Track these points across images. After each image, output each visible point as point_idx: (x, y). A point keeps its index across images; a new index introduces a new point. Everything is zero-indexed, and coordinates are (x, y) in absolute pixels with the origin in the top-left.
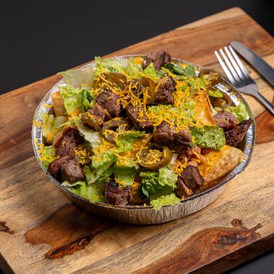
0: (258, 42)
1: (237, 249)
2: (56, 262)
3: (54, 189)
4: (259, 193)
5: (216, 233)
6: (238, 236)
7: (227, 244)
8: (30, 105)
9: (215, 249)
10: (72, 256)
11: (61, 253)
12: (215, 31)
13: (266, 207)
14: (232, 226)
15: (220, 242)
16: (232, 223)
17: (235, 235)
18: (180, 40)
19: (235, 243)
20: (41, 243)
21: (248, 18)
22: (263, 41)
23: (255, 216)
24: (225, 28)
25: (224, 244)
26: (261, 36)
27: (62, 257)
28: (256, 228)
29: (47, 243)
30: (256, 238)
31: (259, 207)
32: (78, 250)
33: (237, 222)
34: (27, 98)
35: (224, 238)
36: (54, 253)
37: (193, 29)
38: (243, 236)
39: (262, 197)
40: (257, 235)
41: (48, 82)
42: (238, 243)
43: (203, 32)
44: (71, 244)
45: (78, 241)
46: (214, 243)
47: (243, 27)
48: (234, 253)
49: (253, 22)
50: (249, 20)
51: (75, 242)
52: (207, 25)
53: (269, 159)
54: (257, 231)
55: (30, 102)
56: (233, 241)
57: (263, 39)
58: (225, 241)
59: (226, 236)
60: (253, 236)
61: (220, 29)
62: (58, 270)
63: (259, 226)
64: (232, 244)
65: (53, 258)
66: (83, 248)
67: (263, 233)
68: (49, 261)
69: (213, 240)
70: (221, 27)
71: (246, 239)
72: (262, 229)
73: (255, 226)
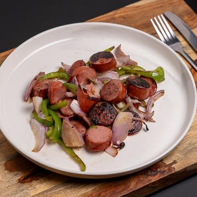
0: (186, 18)
1: (157, 179)
2: (26, 185)
6: (159, 170)
7: (151, 175)
9: (141, 179)
10: (38, 181)
11: (30, 179)
12: (154, 9)
15: (146, 174)
17: (157, 168)
18: (127, 15)
19: (156, 174)
20: (16, 171)
22: (189, 18)
24: (161, 7)
25: (148, 175)
26: (188, 14)
27: (31, 181)
28: (172, 164)
29: (21, 171)
30: (172, 171)
32: (42, 177)
37: (138, 7)
38: (162, 169)
40: (173, 169)
42: (158, 175)
43: (145, 9)
47: (176, 6)
48: (155, 182)
52: (148, 4)
54: (173, 166)
57: (190, 16)
58: (149, 173)
59: (150, 169)
60: (170, 170)
61: (157, 8)
63: (175, 162)
64: (154, 175)
65: (24, 182)
66: (46, 176)
67: (177, 167)
68: (21, 184)
70: (159, 6)
71: (164, 172)
72: (177, 164)
73: (171, 162)
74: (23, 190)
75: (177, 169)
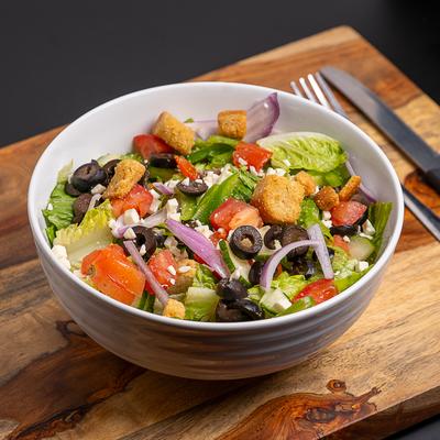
0: (381, 85)
1: (336, 429)
3: (23, 330)
4: (376, 338)
5: (300, 403)
6: (338, 409)
7: (319, 421)
9: (298, 429)
11: (34, 435)
13: (384, 361)
14: (328, 392)
15: (308, 418)
16: (329, 386)
17: (333, 406)
19: (332, 419)
21: (364, 44)
22: (388, 84)
23: (369, 375)
25: (314, 421)
26: (385, 75)
27: (36, 439)
28: (369, 395)
29: (12, 417)
30: (370, 411)
31: (374, 360)
32: (64, 429)
33: (338, 385)
35: (315, 410)
36: (22, 435)
37: (268, 63)
38: (347, 408)
39: (381, 344)
40: (371, 407)
41: (15, 152)
42: (338, 419)
43: (285, 68)
44: (52, 420)
45: (64, 414)
46: (297, 418)
48: (330, 436)
49: (373, 52)
50: (366, 49)
51: (58, 416)
53: (394, 281)
54: (371, 400)
56: (330, 416)
57: (389, 80)
58: (316, 415)
59: (318, 408)
60: (364, 408)
61: (314, 64)
63: (375, 392)
64: (328, 421)
66: (73, 427)
67: (382, 403)
69: (295, 414)
70: (317, 60)
71: (352, 412)
72: (380, 396)
73: (367, 391)
75: (381, 408)
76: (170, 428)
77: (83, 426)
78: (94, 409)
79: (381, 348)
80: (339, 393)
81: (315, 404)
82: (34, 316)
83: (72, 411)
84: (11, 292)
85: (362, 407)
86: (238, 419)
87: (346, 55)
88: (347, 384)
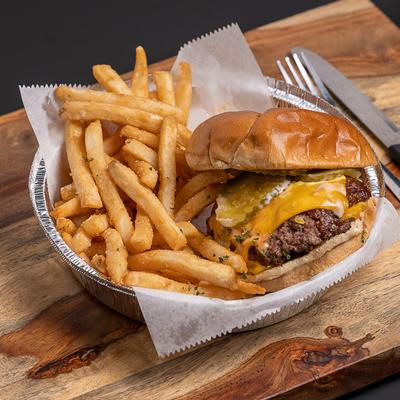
0: (391, 51)
1: (330, 372)
2: (43, 384)
5: (299, 346)
6: (334, 353)
7: (316, 364)
8: (16, 144)
9: (296, 370)
10: (71, 375)
11: (52, 371)
12: (322, 32)
13: (382, 309)
14: (325, 337)
15: (306, 361)
16: (326, 332)
17: (330, 350)
18: (263, 45)
19: (328, 362)
20: (22, 354)
21: (378, 13)
22: (398, 51)
23: (364, 323)
24: (337, 29)
25: (311, 363)
27: (54, 375)
28: (363, 341)
29: (33, 354)
30: (364, 355)
31: (371, 309)
32: (80, 366)
33: (335, 331)
34: (10, 133)
35: (312, 354)
36: (41, 371)
37: (286, 29)
38: (342, 352)
39: (378, 293)
40: (366, 353)
42: (333, 362)
43: (302, 34)
44: (70, 357)
45: (80, 353)
46: (296, 360)
47: (369, 27)
48: (326, 378)
49: (385, 19)
50: (379, 17)
51: (75, 354)
52: (307, 23)
54: (366, 345)
55: (16, 138)
56: (326, 359)
57: (399, 47)
58: (314, 358)
59: (315, 352)
60: (358, 353)
61: (329, 31)
62: (47, 395)
63: (369, 338)
64: (324, 364)
65: (40, 378)
66: (88, 364)
67: (375, 349)
68: (34, 382)
69: (294, 356)
70: (331, 27)
71: (346, 356)
72: (374, 342)
73: (362, 337)
74: (38, 393)
75: (374, 353)
76: (178, 367)
77: (97, 363)
78: (109, 347)
79: (377, 297)
80: (336, 339)
81: (313, 348)
82: (57, 261)
83: (88, 349)
84: (37, 238)
85: (356, 352)
86: (241, 359)
87: (359, 23)
88: (343, 331)
